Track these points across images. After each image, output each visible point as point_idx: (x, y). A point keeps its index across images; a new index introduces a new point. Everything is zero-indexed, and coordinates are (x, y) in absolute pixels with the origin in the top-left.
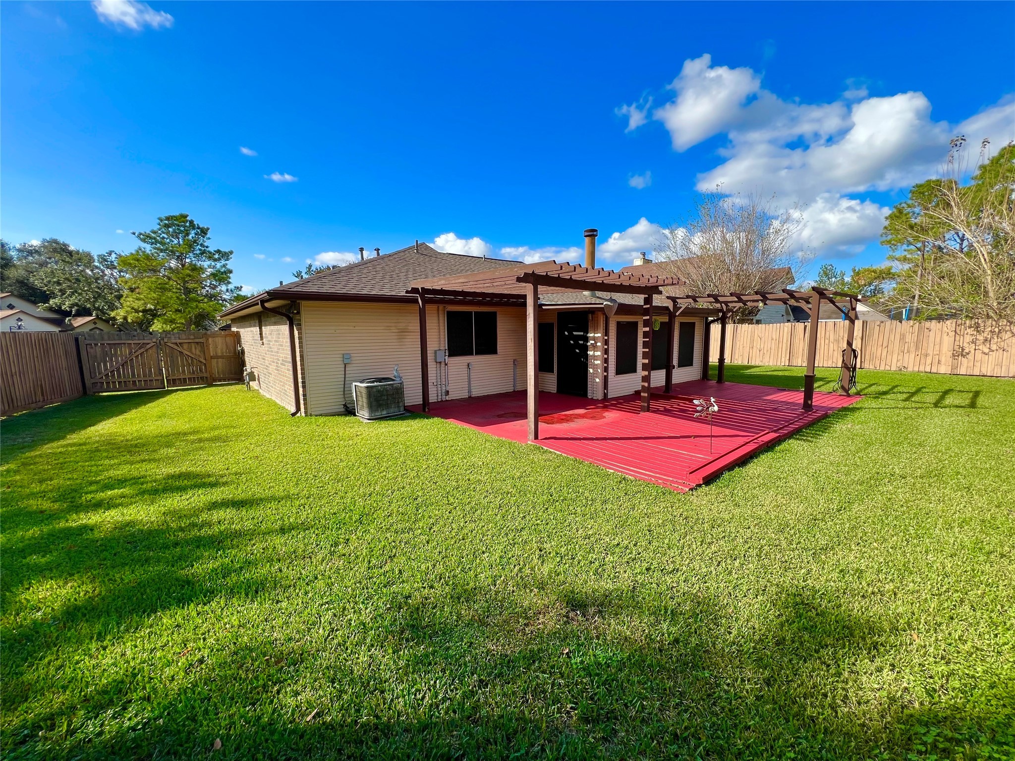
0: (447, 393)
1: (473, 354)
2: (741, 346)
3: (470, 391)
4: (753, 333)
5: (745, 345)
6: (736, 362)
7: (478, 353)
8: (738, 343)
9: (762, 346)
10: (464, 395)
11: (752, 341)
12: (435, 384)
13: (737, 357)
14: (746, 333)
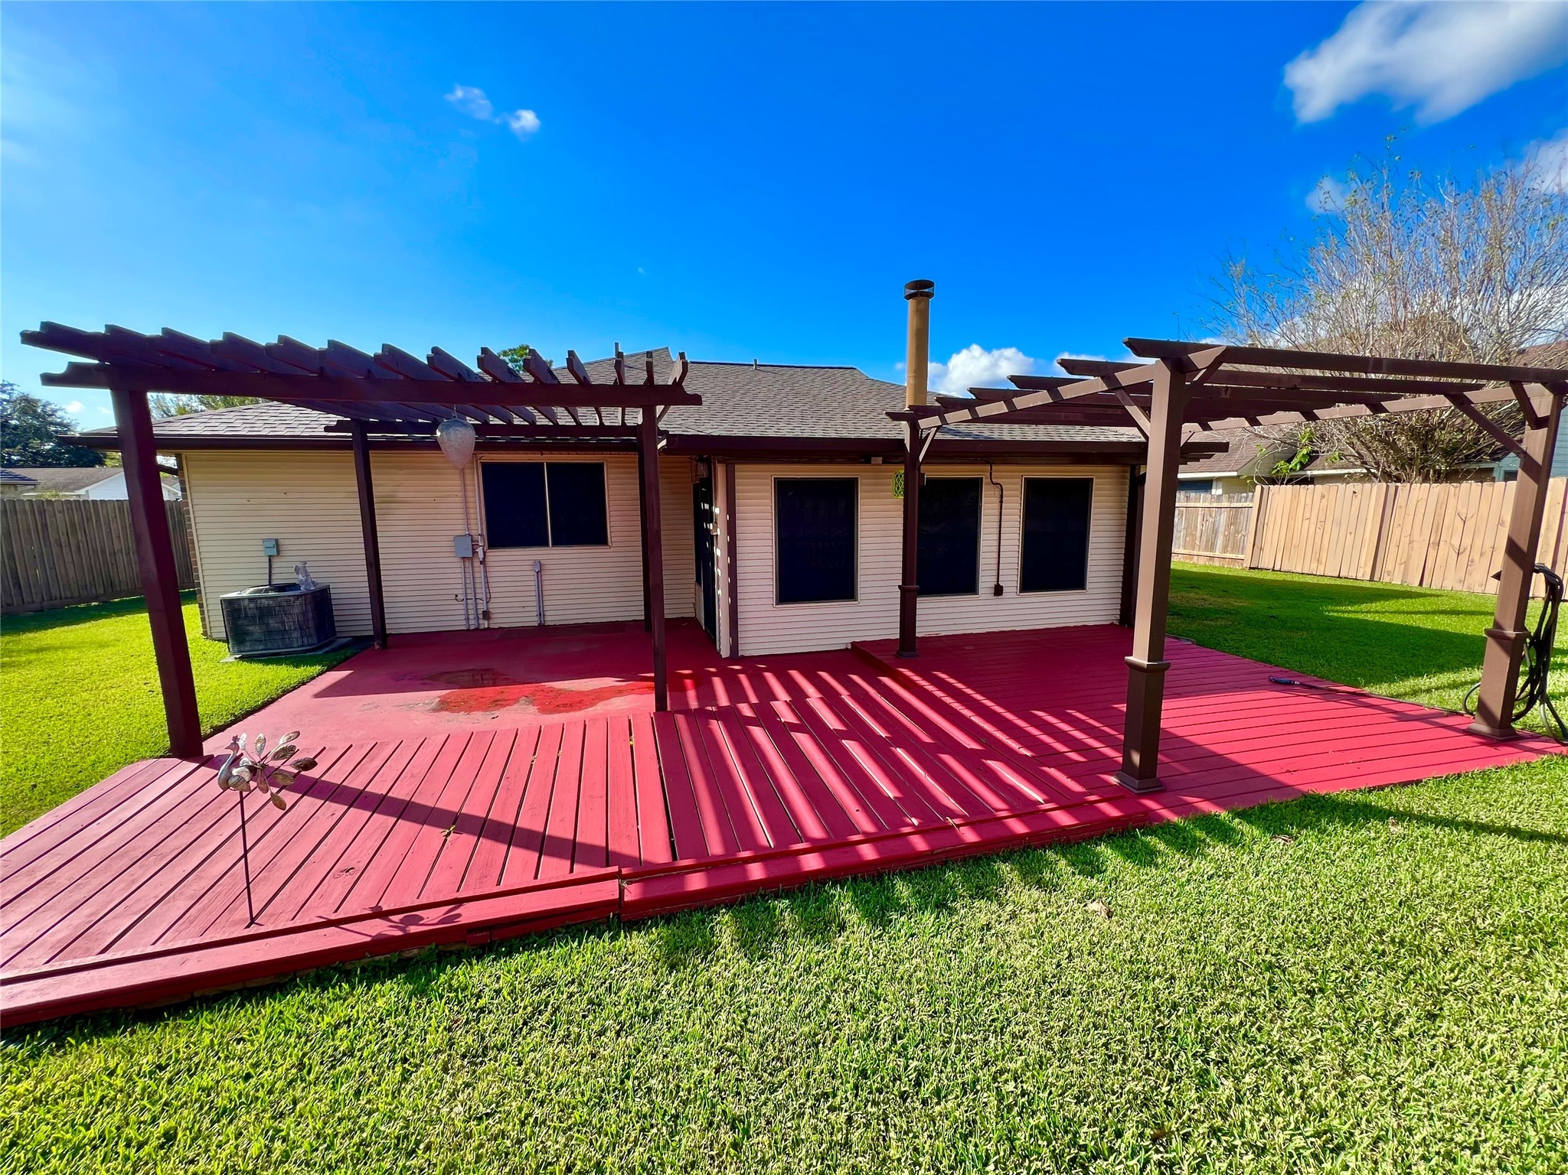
0: (486, 615)
1: (546, 544)
2: (1405, 540)
3: (541, 614)
4: (1442, 506)
5: (1416, 536)
6: (1387, 579)
7: (558, 542)
8: (1397, 531)
9: (1467, 542)
10: (531, 620)
11: (1437, 528)
12: (460, 597)
13: (1389, 566)
14: (1422, 504)
